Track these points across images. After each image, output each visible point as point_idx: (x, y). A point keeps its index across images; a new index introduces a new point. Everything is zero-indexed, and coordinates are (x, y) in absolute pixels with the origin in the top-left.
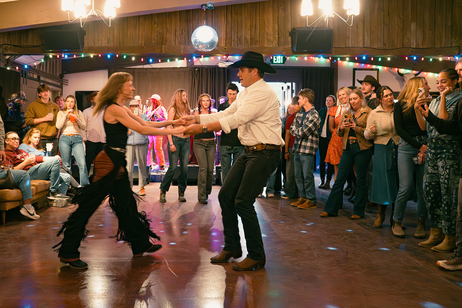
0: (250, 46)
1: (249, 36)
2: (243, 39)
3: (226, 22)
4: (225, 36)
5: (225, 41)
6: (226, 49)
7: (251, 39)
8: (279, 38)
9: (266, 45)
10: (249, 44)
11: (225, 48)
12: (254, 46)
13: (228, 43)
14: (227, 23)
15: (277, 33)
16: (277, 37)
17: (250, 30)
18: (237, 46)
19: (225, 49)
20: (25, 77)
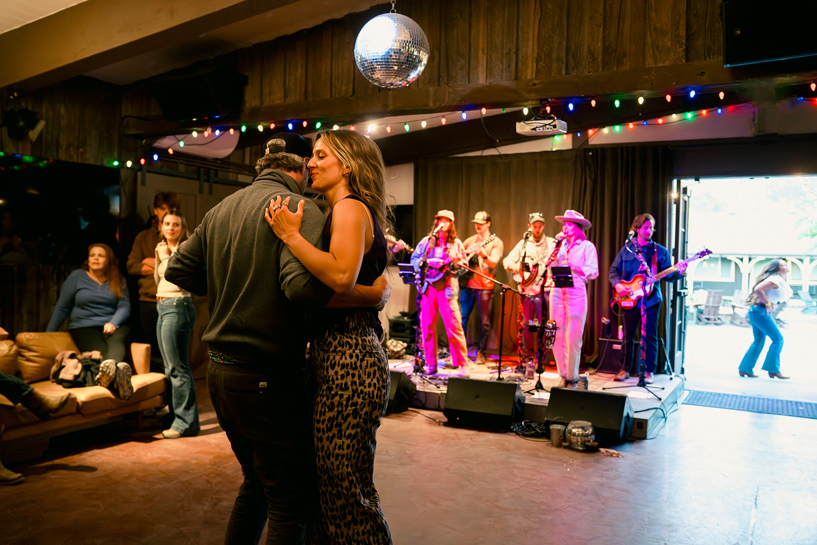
0: (600, 69)
1: (600, 44)
2: (585, 53)
3: (539, 16)
4: (536, 51)
5: (535, 64)
6: (537, 86)
7: (606, 50)
8: (689, 37)
9: (650, 63)
10: (600, 64)
11: (536, 82)
12: (615, 69)
13: (544, 67)
14: (541, 16)
15: (683, 23)
16: (684, 34)
17: (602, 27)
18: (567, 73)
19: (535, 85)
20: (208, 180)
